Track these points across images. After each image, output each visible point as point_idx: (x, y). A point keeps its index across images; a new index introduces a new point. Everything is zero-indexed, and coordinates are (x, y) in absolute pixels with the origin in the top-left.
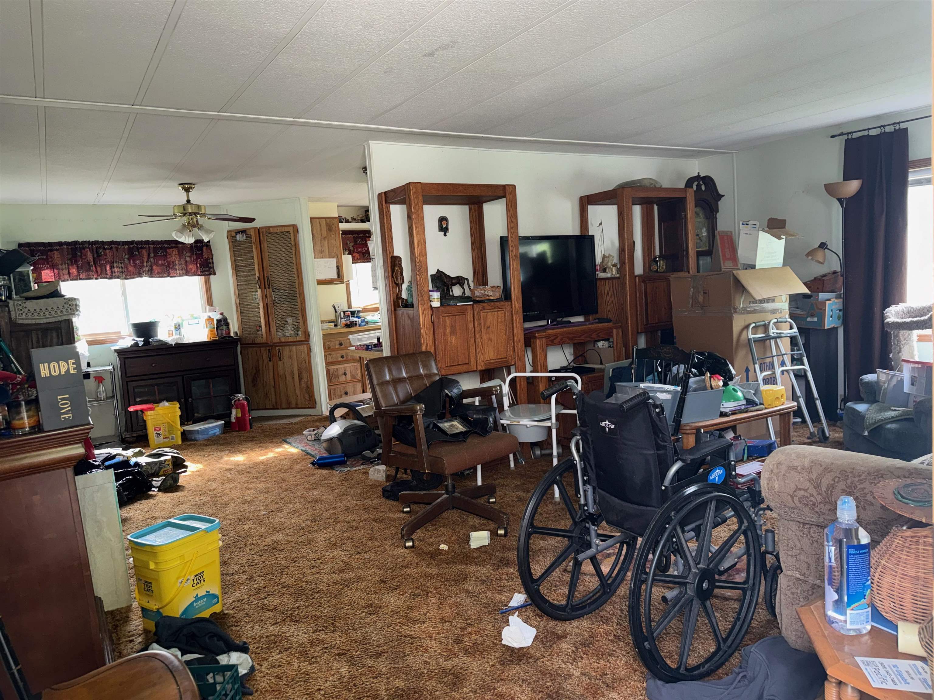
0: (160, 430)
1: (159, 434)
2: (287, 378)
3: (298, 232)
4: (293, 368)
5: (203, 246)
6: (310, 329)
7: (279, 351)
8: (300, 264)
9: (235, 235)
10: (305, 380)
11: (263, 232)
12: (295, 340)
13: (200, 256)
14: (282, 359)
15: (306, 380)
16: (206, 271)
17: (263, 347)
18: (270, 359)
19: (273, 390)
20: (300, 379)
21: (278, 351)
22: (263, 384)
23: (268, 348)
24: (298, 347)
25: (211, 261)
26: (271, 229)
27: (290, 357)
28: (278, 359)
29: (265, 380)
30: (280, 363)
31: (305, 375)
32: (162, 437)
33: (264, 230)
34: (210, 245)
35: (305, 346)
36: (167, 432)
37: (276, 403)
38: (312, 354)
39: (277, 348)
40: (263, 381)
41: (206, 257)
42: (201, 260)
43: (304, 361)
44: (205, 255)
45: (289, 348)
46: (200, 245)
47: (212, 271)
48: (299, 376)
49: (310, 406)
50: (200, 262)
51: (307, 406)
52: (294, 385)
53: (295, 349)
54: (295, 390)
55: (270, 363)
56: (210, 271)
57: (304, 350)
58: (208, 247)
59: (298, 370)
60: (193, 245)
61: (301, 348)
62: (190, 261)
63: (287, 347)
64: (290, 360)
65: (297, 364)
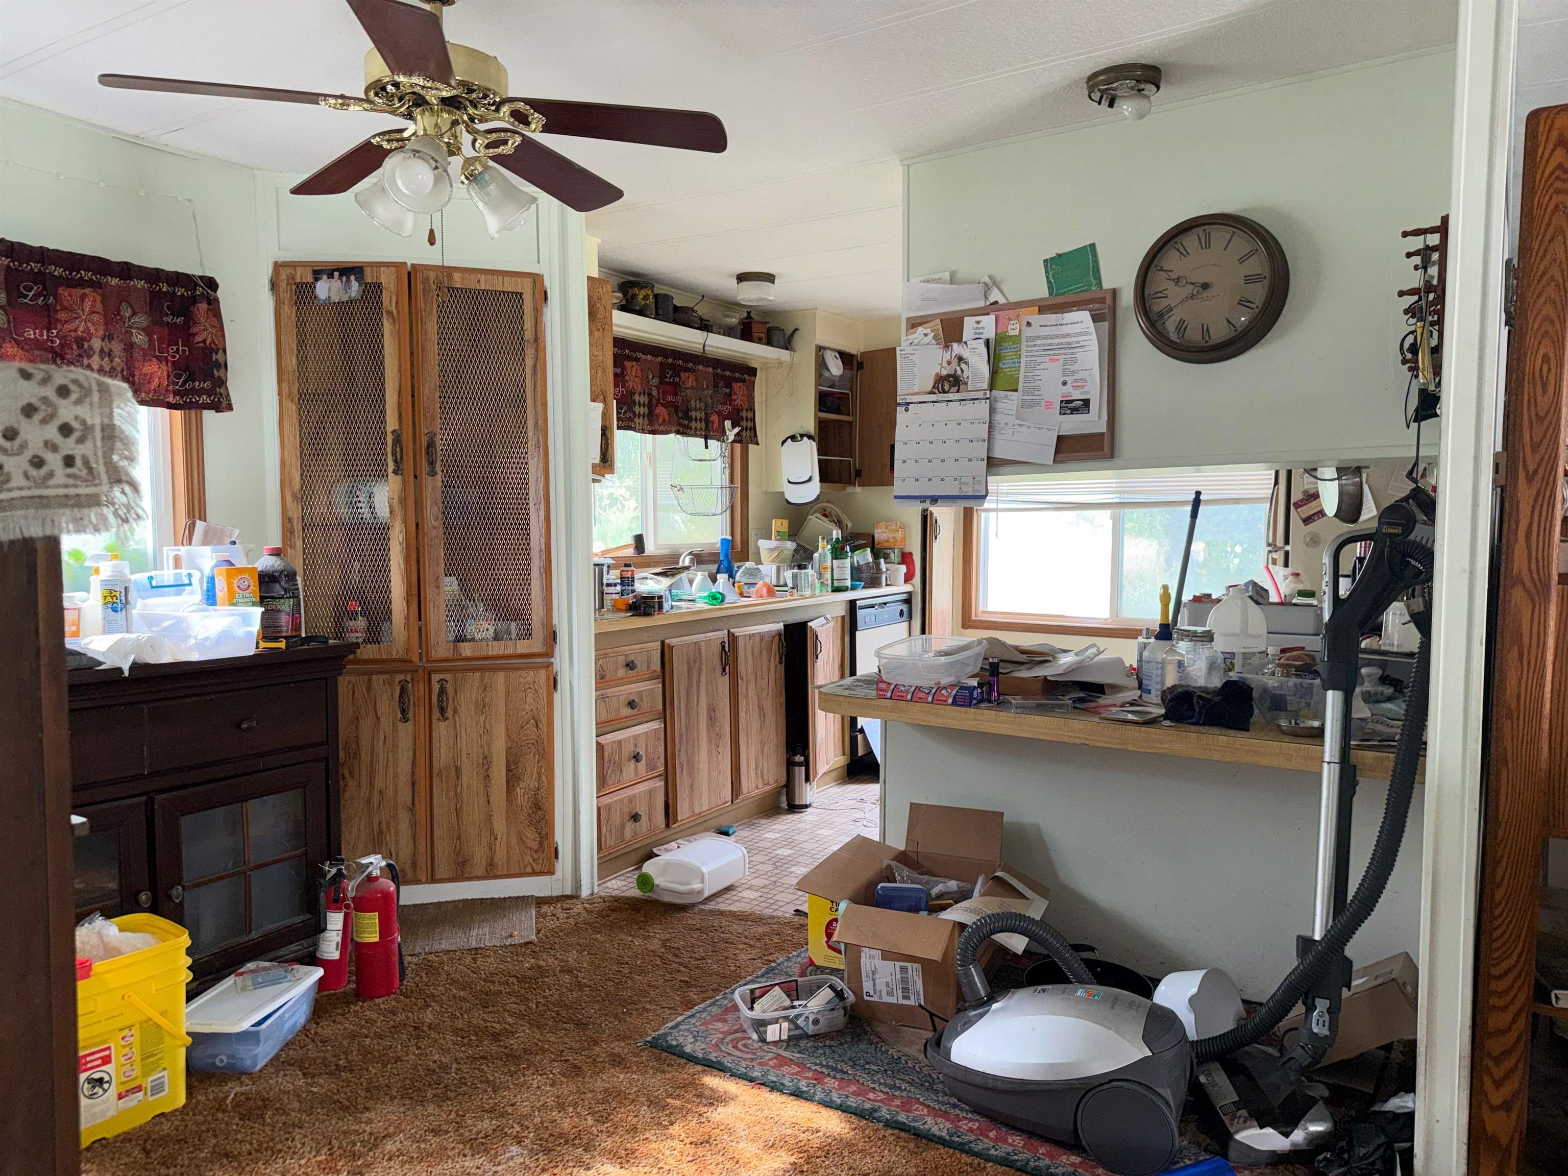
0: (107, 1060)
1: (100, 1081)
2: (465, 780)
3: (546, 299)
4: (489, 744)
5: (194, 300)
6: (559, 618)
7: (442, 691)
8: (545, 405)
9: (309, 278)
10: (529, 781)
11: (426, 281)
12: (510, 651)
13: (184, 333)
14: (449, 714)
15: (533, 784)
16: (201, 392)
17: (381, 672)
18: (403, 711)
20: (513, 778)
21: (436, 688)
22: (369, 801)
23: (399, 677)
24: (513, 675)
25: (220, 356)
26: (457, 276)
27: (482, 707)
28: (436, 710)
29: (379, 782)
30: (442, 729)
31: (530, 767)
32: (113, 1092)
33: (432, 275)
34: (217, 301)
35: (542, 673)
36: (138, 1066)
37: (414, 865)
38: (557, 696)
39: (438, 677)
40: (372, 785)
41: (204, 341)
42: (181, 349)
43: (532, 721)
44: (203, 335)
45: (482, 679)
46: (183, 295)
47: (216, 394)
48: (508, 770)
49: (537, 868)
50: (174, 357)
51: (529, 870)
52: (488, 802)
53: (502, 680)
54: (489, 819)
55: (401, 725)
56: (209, 396)
57: (532, 686)
58: (214, 304)
59: (508, 750)
60: (160, 289)
61: (521, 679)
62: (146, 347)
63: (477, 674)
64: (482, 719)
65: (507, 730)
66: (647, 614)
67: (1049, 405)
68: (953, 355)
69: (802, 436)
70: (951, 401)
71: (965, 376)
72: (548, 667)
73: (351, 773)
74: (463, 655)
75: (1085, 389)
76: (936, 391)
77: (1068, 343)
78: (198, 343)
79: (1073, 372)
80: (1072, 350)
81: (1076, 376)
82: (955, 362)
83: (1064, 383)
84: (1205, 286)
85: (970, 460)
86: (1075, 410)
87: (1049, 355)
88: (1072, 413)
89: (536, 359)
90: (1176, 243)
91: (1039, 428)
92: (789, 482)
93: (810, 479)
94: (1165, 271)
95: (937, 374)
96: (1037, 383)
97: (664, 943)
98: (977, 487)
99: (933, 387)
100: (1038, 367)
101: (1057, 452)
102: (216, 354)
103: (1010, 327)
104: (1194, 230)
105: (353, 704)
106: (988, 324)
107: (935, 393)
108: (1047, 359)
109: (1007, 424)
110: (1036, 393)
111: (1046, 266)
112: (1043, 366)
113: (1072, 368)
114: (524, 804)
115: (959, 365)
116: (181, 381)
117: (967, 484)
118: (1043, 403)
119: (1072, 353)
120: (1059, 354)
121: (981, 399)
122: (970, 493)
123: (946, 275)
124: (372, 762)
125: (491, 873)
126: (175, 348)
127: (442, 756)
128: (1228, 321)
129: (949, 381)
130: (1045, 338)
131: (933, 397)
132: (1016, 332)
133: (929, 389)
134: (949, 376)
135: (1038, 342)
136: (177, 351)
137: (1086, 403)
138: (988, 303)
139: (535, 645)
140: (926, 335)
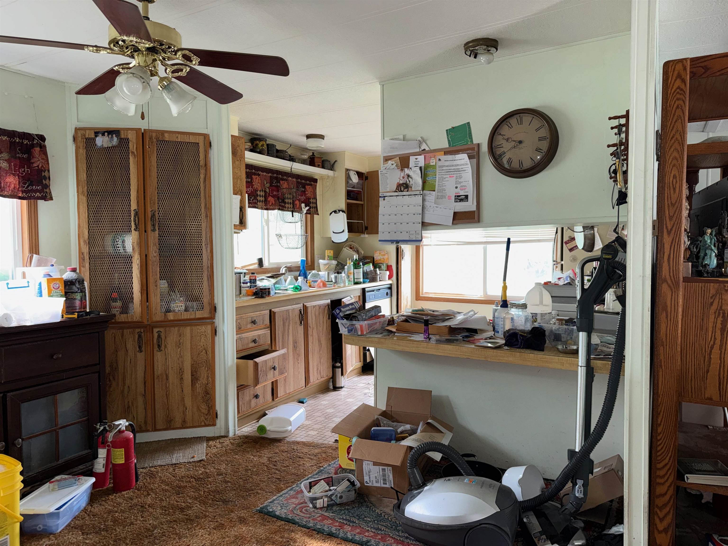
2: (171, 380)
3: (210, 146)
4: (182, 362)
5: (33, 146)
6: (217, 300)
7: (159, 336)
8: (210, 197)
9: (93, 136)
10: (203, 380)
11: (151, 138)
12: (193, 317)
13: (28, 162)
14: (163, 348)
15: (205, 381)
16: (36, 191)
17: (128, 328)
18: (140, 347)
19: (140, 400)
20: (194, 379)
21: (156, 335)
22: (123, 391)
23: (138, 330)
24: (194, 328)
25: (46, 174)
26: (166, 135)
27: (179, 345)
28: (156, 346)
29: (128, 382)
30: (159, 356)
31: (203, 373)
33: (154, 135)
34: (45, 146)
35: (209, 327)
37: (146, 422)
38: (217, 338)
39: (157, 330)
40: (124, 384)
41: (38, 166)
42: (26, 170)
43: (204, 351)
44: (37, 163)
45: (179, 331)
46: (27, 143)
47: (44, 192)
48: (192, 375)
49: (207, 423)
50: (22, 174)
51: (203, 424)
52: (182, 391)
53: (189, 331)
54: (183, 399)
55: (138, 354)
56: (40, 193)
57: (204, 334)
58: (43, 149)
59: (192, 365)
60: (15, 141)
61: (199, 331)
62: (8, 169)
63: (176, 328)
64: (179, 350)
65: (191, 355)
66: (262, 297)
67: (449, 198)
68: (405, 174)
69: (339, 211)
70: (404, 195)
71: (411, 184)
72: (212, 324)
73: (114, 378)
74: (169, 319)
75: (466, 190)
76: (398, 191)
77: (458, 169)
78: (35, 167)
79: (461, 183)
80: (460, 172)
81: (462, 184)
82: (406, 177)
83: (456, 188)
84: (520, 142)
85: (414, 223)
86: (461, 200)
87: (449, 174)
88: (460, 202)
89: (206, 175)
90: (507, 122)
91: (445, 208)
92: (334, 232)
93: (343, 231)
94: (502, 135)
95: (398, 183)
96: (444, 187)
97: (269, 459)
98: (417, 236)
99: (396, 189)
100: (444, 180)
101: (454, 219)
102: (44, 173)
103: (431, 161)
104: (515, 116)
105: (115, 343)
106: (421, 159)
107: (397, 192)
108: (448, 176)
109: (430, 206)
110: (444, 192)
111: (447, 133)
112: (446, 179)
113: (460, 180)
114: (200, 392)
115: (408, 179)
116: (26, 186)
117: (413, 234)
118: (447, 197)
119: (460, 174)
120: (454, 174)
121: (419, 195)
122: (414, 239)
123: (401, 137)
124: (124, 373)
125: (184, 426)
126: (23, 169)
127: (159, 368)
128: (531, 159)
129: (403, 186)
130: (447, 166)
131: (396, 194)
132: (434, 164)
133: (394, 189)
134: (403, 184)
135: (444, 168)
136: (24, 171)
137: (467, 197)
138: (421, 150)
139: (205, 314)
140: (392, 164)
